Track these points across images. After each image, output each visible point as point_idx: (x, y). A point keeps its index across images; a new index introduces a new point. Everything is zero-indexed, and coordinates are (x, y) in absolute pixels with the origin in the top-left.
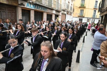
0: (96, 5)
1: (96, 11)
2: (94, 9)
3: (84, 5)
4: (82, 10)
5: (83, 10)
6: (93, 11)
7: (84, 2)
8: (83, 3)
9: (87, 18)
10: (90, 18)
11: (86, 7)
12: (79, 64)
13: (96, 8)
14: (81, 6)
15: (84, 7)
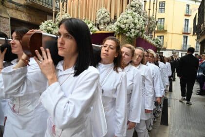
0: (186, 27)
1: (187, 37)
2: (183, 33)
3: (163, 28)
4: (161, 36)
5: (163, 36)
6: (181, 38)
7: (162, 22)
8: (162, 25)
9: (172, 50)
10: (178, 51)
11: (168, 32)
12: (168, 127)
13: (186, 32)
14: (159, 30)
15: (165, 32)
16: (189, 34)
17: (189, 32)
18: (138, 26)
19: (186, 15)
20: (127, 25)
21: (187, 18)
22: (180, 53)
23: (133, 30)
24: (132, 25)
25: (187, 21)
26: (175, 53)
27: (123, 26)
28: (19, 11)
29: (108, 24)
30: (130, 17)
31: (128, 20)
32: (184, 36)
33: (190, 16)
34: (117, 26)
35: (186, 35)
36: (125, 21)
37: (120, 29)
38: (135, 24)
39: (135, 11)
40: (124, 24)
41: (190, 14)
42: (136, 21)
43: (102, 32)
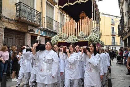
0: (113, 31)
2: (112, 35)
6: (111, 38)
9: (106, 46)
13: (113, 34)
16: (115, 35)
17: (115, 34)
18: (98, 39)
19: (112, 25)
20: (94, 39)
21: (113, 26)
22: (111, 47)
23: (96, 41)
24: (96, 39)
25: (113, 28)
26: (108, 47)
27: (92, 39)
28: (11, 23)
29: (84, 37)
30: (94, 36)
31: (94, 37)
32: (112, 37)
33: (114, 25)
34: (89, 39)
35: (113, 36)
36: (93, 37)
37: (91, 40)
38: (97, 38)
39: (95, 33)
40: (92, 38)
41: (114, 24)
42: (97, 37)
43: (82, 41)
